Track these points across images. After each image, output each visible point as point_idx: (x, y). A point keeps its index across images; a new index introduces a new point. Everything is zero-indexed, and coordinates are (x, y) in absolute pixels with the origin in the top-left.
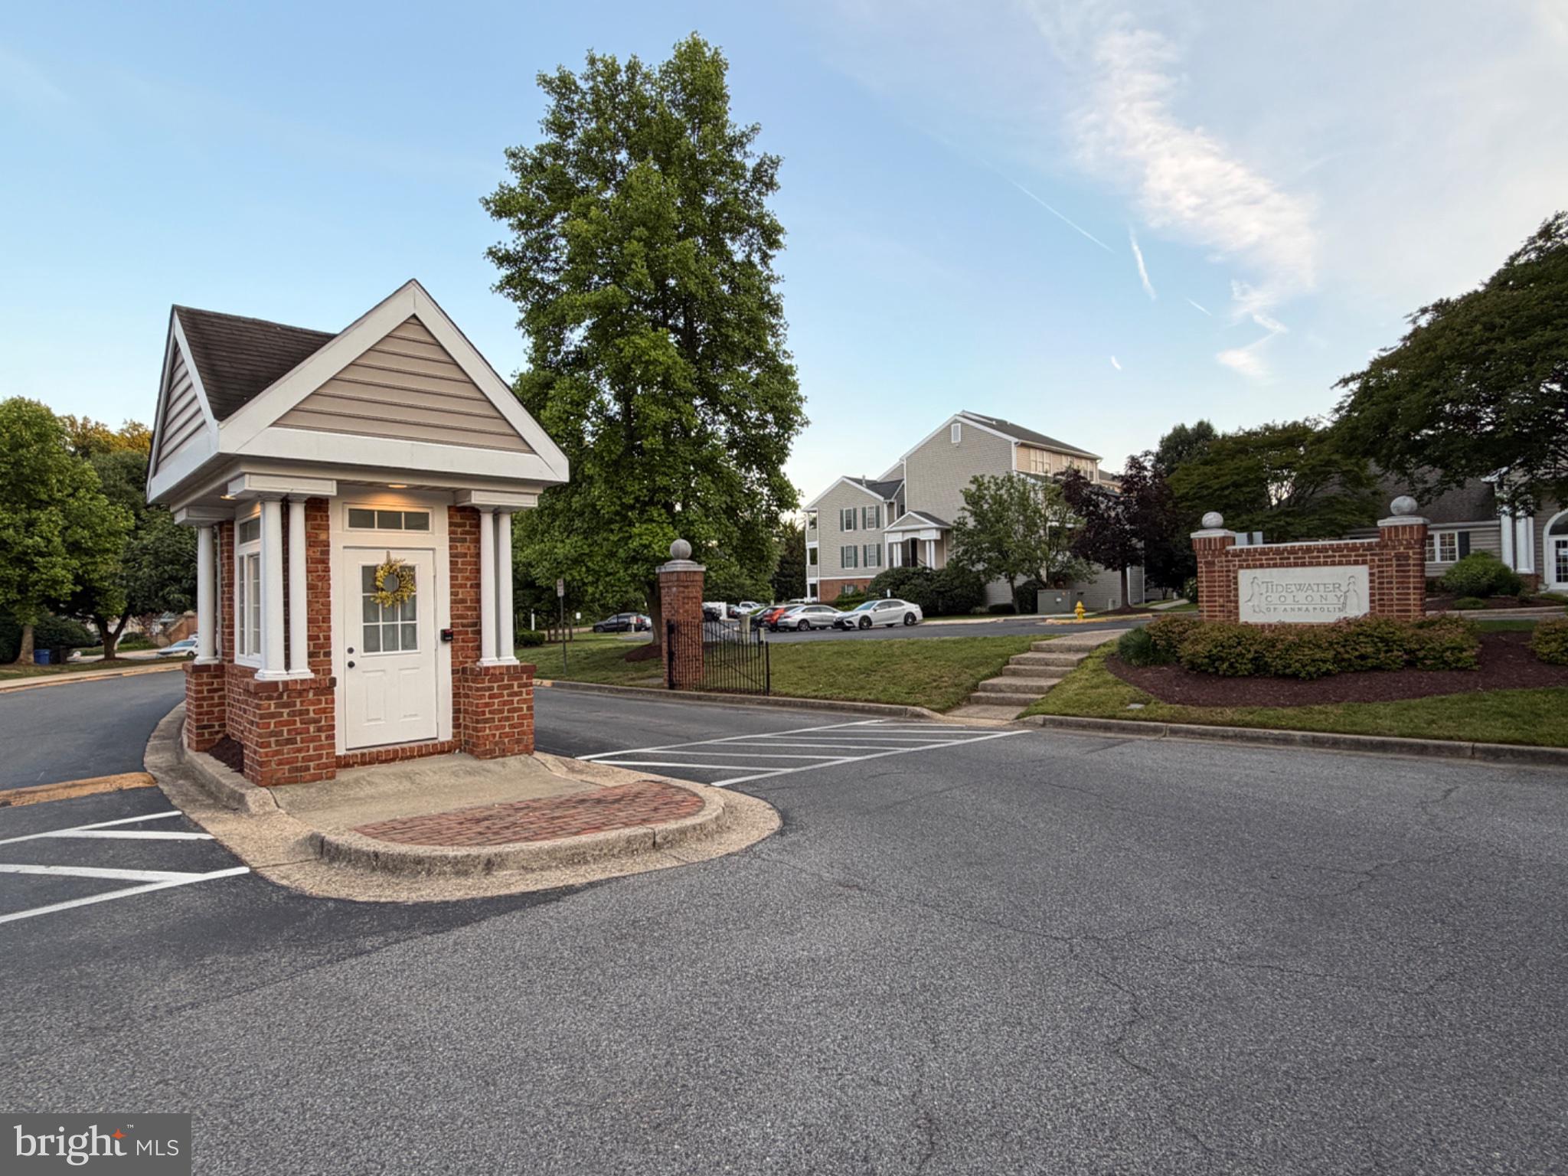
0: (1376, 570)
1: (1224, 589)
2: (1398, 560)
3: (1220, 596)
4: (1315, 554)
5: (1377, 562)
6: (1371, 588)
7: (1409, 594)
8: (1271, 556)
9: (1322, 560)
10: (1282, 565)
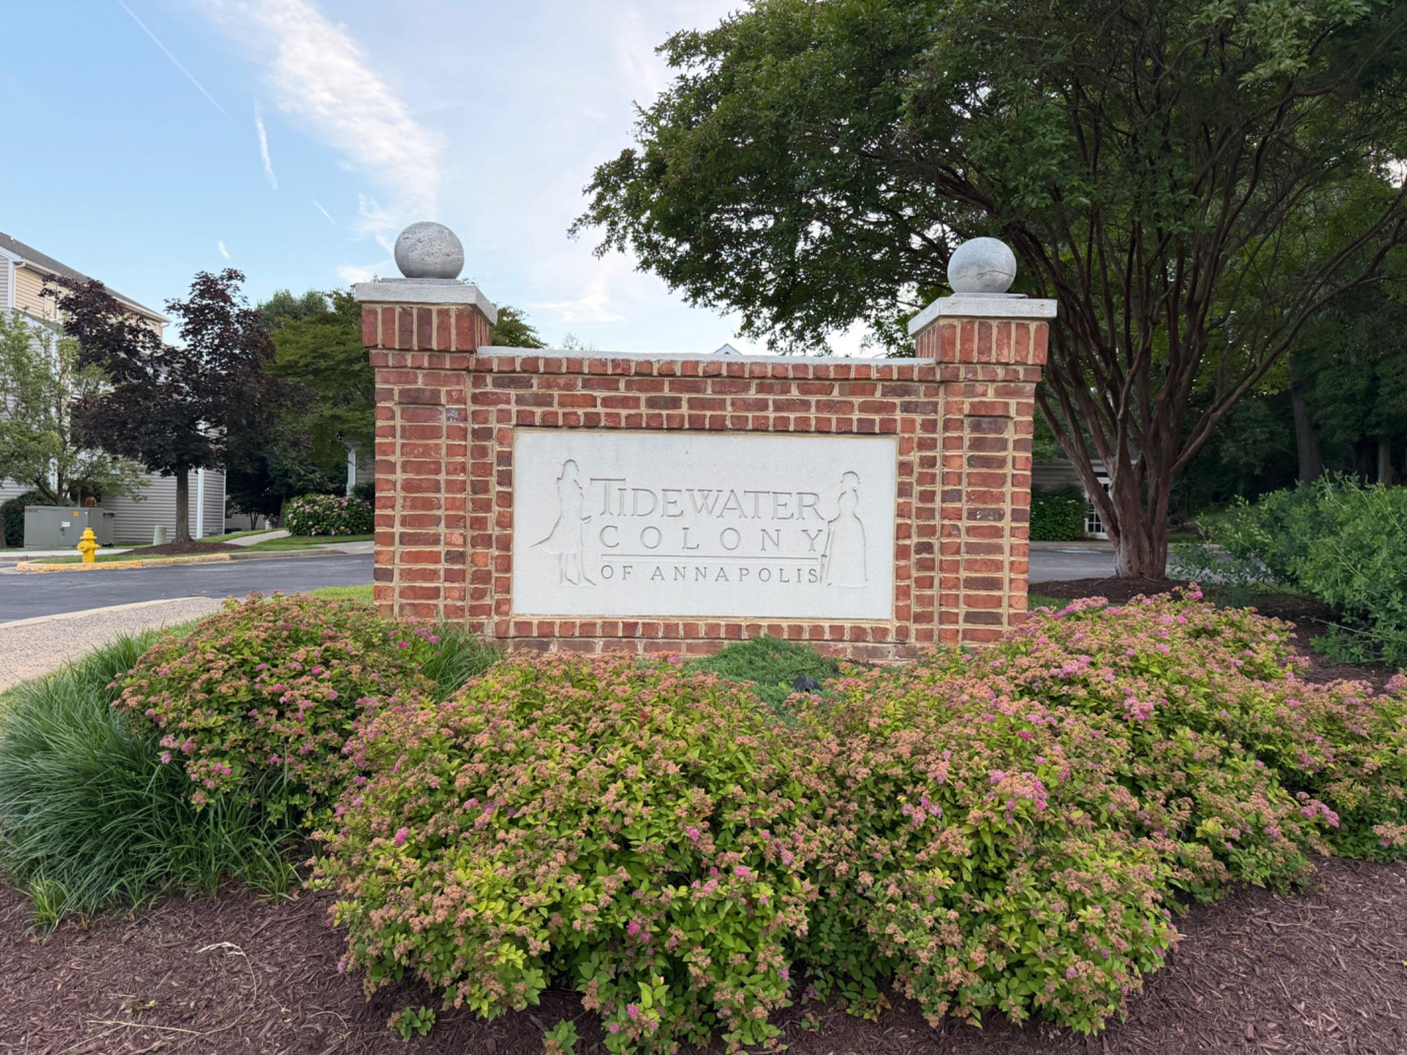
0: (914, 457)
1: (467, 495)
2: (976, 427)
3: (453, 522)
4: (752, 394)
5: (919, 433)
6: (901, 512)
7: (998, 532)
8: (622, 391)
9: (771, 414)
10: (655, 426)
